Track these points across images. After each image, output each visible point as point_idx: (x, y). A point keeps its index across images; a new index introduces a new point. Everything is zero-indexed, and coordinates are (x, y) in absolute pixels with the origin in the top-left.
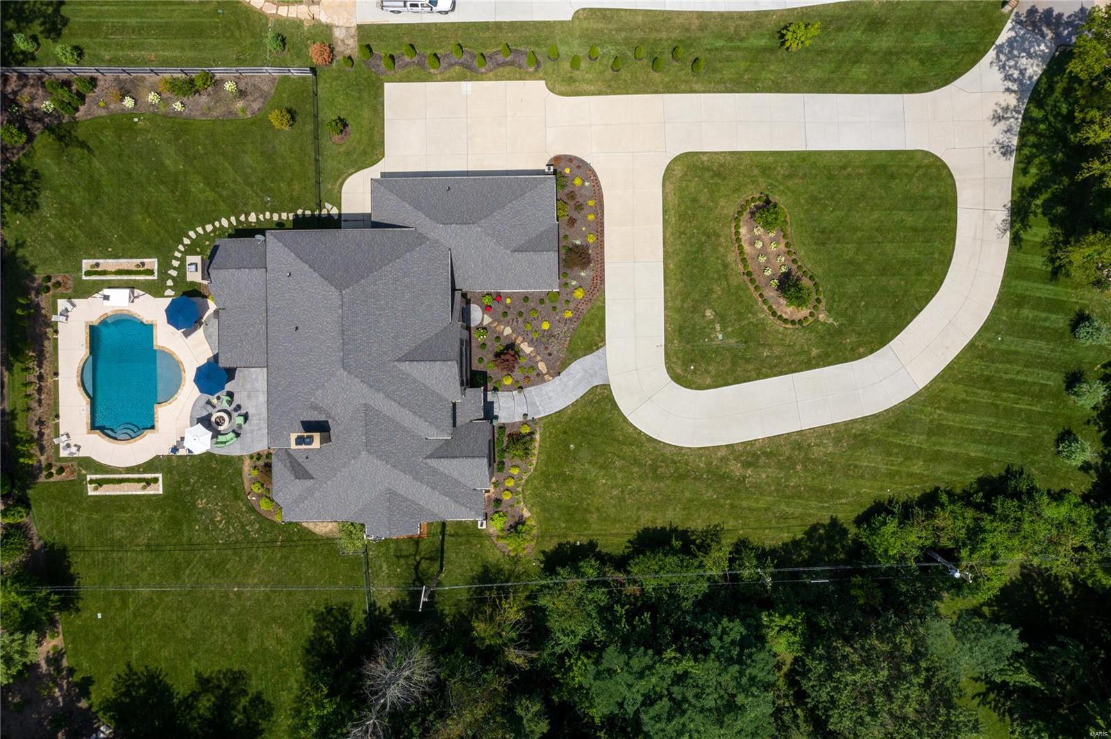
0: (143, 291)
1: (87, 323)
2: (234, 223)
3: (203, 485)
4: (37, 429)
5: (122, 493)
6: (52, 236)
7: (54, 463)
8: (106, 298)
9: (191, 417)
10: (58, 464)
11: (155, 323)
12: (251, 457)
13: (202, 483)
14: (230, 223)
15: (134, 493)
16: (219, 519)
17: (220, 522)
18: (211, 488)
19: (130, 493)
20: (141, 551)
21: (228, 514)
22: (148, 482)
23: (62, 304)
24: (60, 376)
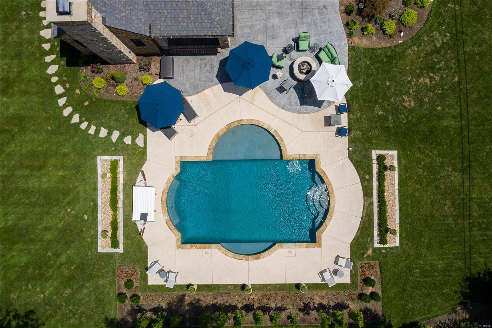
0: (138, 174)
1: (178, 248)
2: (53, 57)
3: (385, 98)
4: (314, 313)
5: (397, 202)
6: (68, 291)
7: (358, 292)
8: (144, 217)
9: (299, 112)
10: (359, 286)
11: (178, 159)
12: (350, 35)
13: (384, 100)
14: (53, 62)
15: (397, 187)
16: (427, 81)
17: (432, 79)
18: (389, 88)
19: (397, 193)
20: (470, 179)
21: (421, 69)
22: (383, 168)
23: (154, 279)
24: (246, 283)
